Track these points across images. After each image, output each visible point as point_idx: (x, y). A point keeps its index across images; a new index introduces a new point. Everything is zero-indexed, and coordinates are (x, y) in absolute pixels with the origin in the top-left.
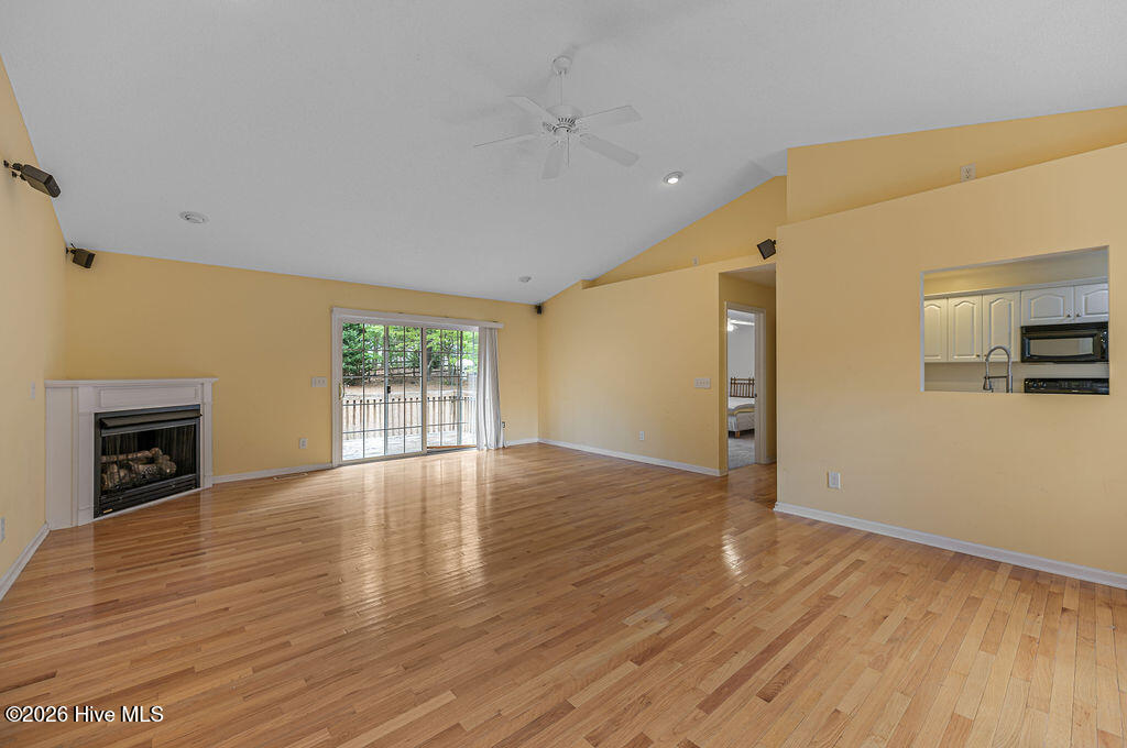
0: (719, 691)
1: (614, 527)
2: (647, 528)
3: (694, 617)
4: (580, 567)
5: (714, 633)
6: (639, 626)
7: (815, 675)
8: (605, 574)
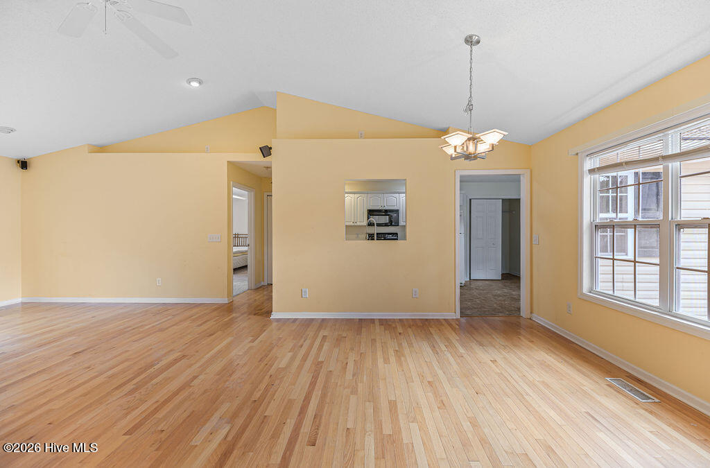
0: (284, 458)
1: (152, 366)
2: (184, 356)
3: (248, 412)
4: (127, 414)
5: (266, 416)
6: (207, 440)
7: (331, 413)
8: (156, 410)
